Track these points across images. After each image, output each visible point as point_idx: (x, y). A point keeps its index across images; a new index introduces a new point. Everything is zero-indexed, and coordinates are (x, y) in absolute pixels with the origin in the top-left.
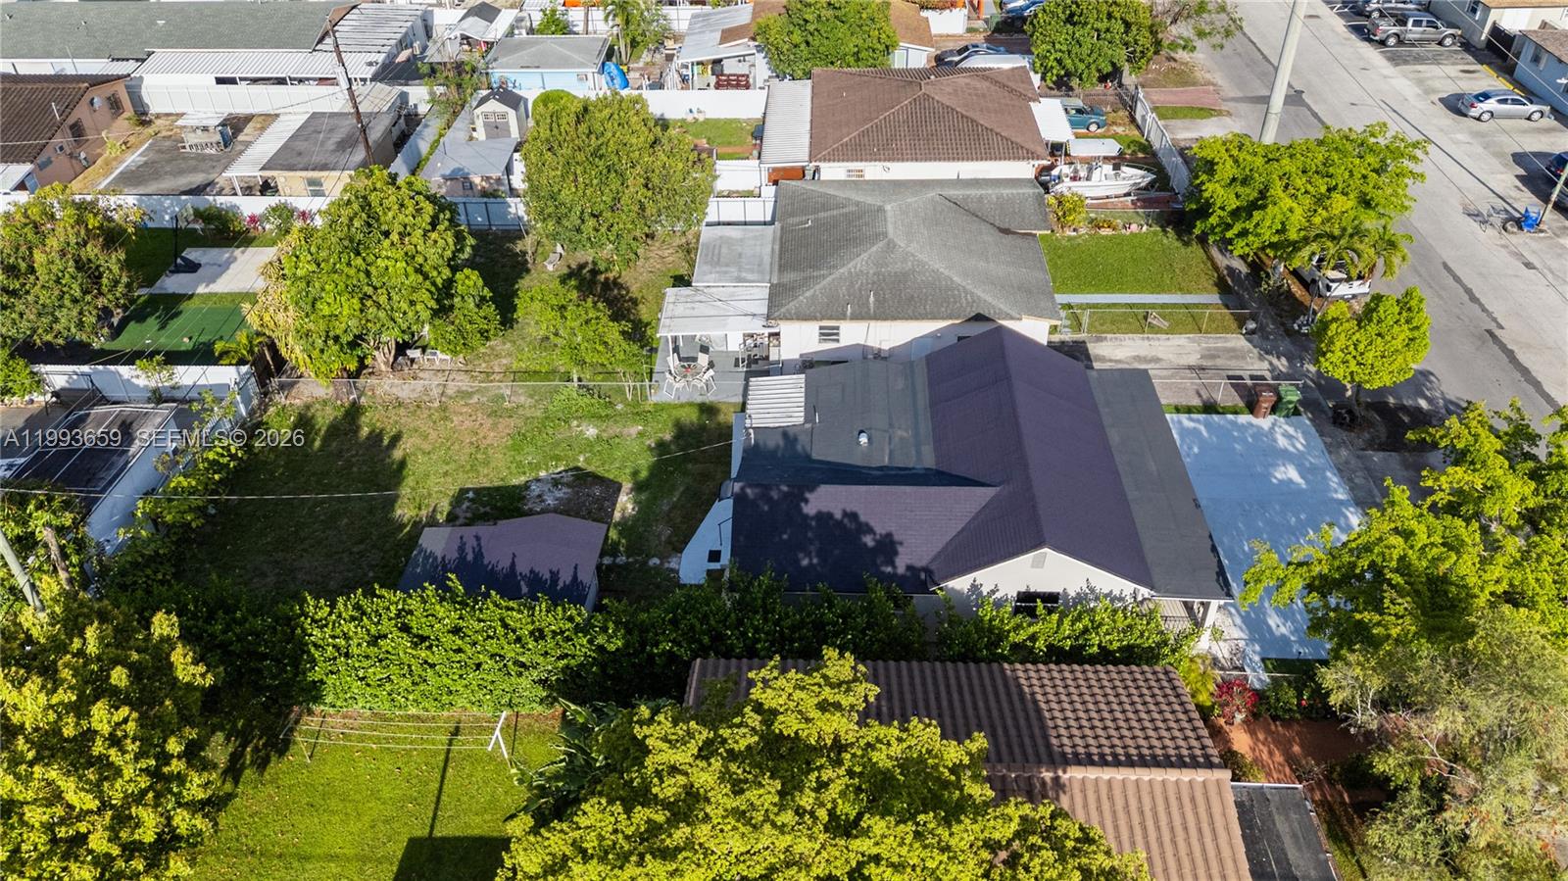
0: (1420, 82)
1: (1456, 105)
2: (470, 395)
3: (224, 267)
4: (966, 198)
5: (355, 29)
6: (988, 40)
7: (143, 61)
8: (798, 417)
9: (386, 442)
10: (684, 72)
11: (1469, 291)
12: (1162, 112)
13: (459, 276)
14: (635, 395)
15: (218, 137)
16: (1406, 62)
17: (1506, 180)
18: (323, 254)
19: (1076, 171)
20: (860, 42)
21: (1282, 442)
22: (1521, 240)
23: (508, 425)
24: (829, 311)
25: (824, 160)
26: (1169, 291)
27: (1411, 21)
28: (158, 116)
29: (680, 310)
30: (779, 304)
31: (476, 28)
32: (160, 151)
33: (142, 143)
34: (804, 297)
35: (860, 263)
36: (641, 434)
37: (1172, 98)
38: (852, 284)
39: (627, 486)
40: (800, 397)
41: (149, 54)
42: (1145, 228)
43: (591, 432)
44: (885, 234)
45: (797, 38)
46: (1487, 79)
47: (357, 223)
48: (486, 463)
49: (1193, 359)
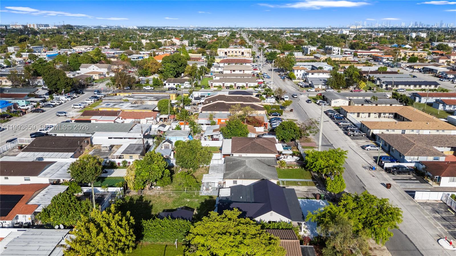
0: (357, 143)
1: (363, 148)
2: (164, 194)
3: (112, 173)
4: (261, 160)
5: (137, 129)
6: (268, 133)
7: (93, 134)
8: (229, 195)
9: (148, 202)
10: (205, 138)
11: (360, 180)
12: (303, 147)
13: (165, 170)
14: (197, 194)
15: (109, 149)
16: (355, 139)
17: (371, 161)
18: (143, 165)
19: (284, 157)
20: (241, 132)
21: (321, 204)
22: (373, 172)
23: (172, 199)
24: (236, 177)
25: (234, 153)
26: (302, 179)
27: (355, 132)
28: (95, 145)
29: (206, 178)
30: (225, 177)
31: (161, 129)
32: (96, 152)
33: (93, 150)
34: (230, 175)
35: (241, 169)
36: (198, 201)
37: (306, 145)
38: (239, 173)
39: (196, 209)
40: (230, 192)
41: (94, 133)
42: (298, 168)
43: (188, 200)
44: (246, 165)
45: (229, 131)
46: (371, 143)
47: (149, 160)
48: (168, 205)
49: (306, 190)
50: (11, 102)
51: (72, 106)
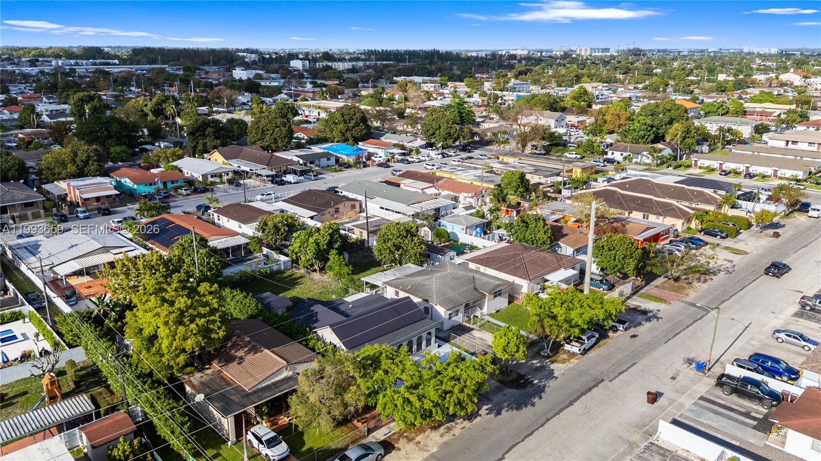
4: (479, 278)
7: (372, 199)
29: (375, 276)
38: (410, 282)
41: (375, 198)
50: (366, 150)
51: (425, 165)
